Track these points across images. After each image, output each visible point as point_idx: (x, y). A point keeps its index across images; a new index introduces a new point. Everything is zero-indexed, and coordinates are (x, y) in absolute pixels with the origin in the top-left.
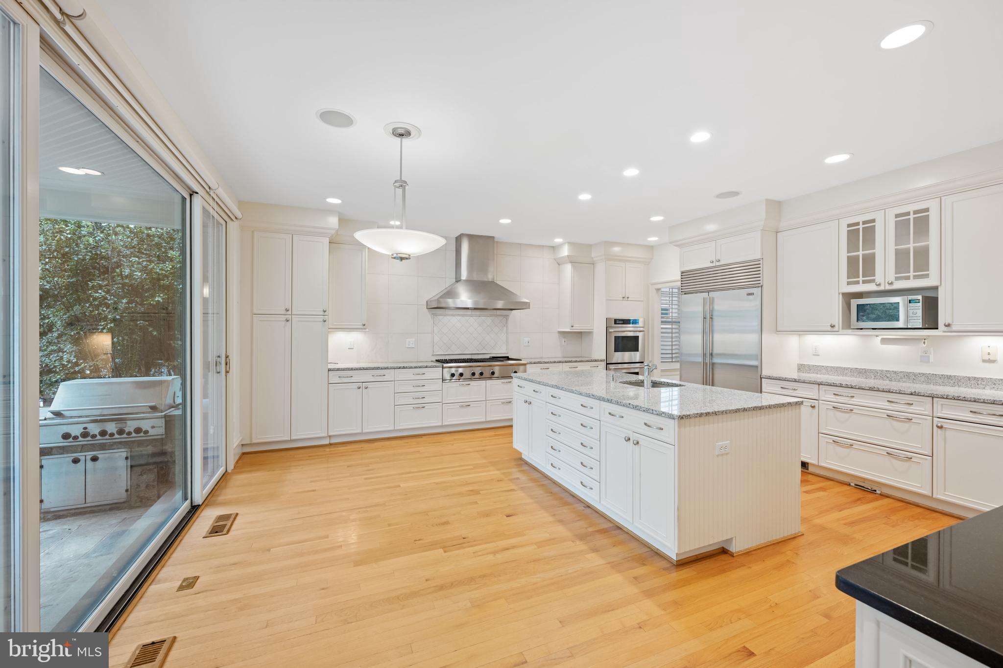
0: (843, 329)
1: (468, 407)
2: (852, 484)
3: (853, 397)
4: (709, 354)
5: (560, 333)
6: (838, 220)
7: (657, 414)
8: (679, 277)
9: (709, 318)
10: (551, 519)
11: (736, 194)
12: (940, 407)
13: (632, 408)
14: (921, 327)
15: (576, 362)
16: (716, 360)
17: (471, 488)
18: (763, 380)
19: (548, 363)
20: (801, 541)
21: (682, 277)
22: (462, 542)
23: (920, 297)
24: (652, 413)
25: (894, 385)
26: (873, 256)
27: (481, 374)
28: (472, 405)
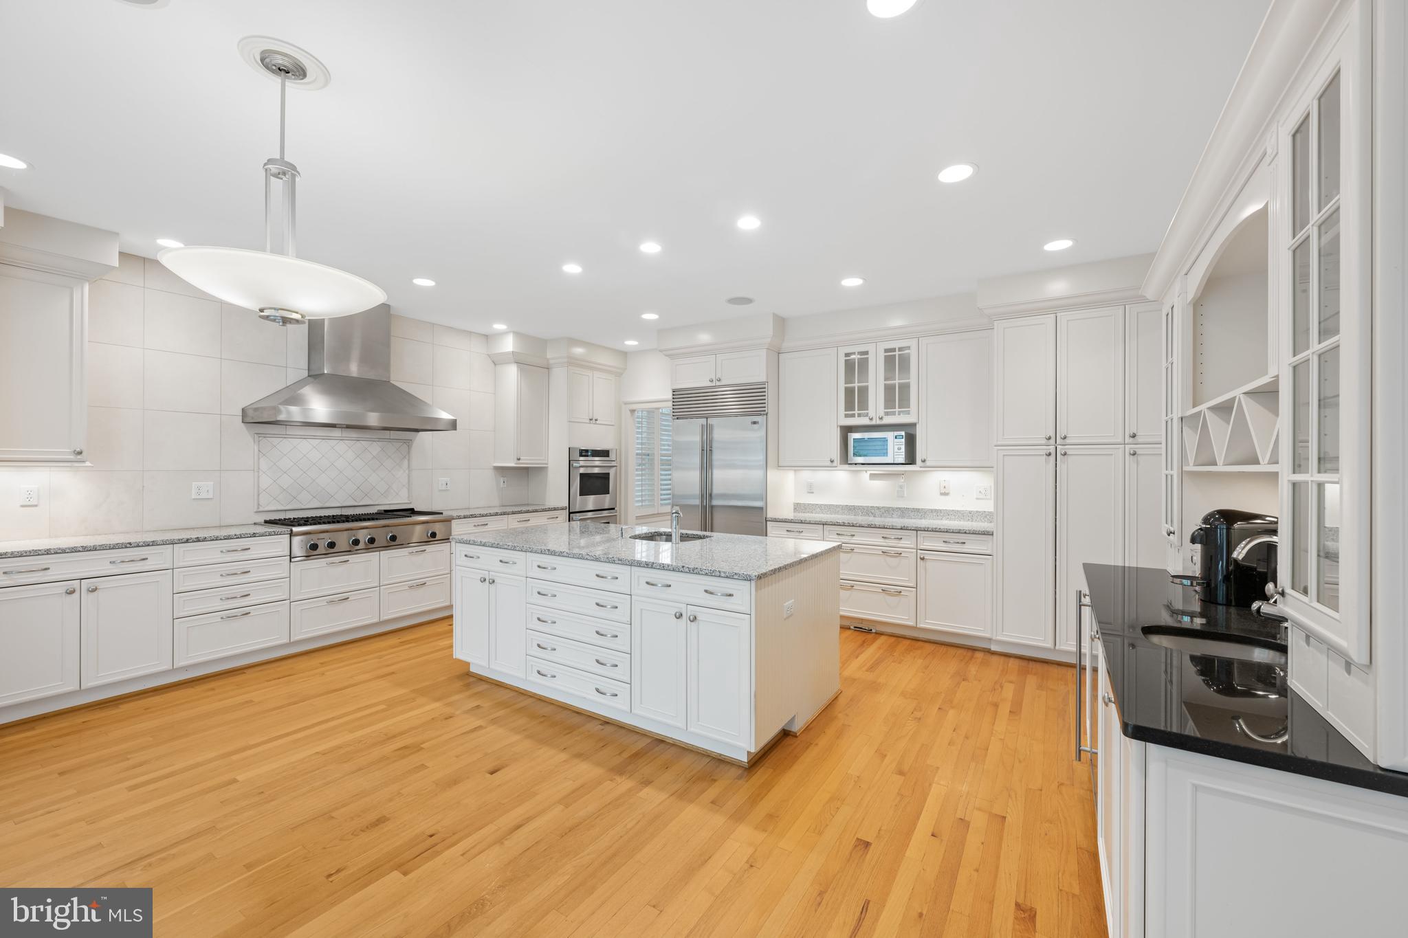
0: (840, 464)
1: (346, 603)
2: (852, 627)
3: (854, 535)
4: (707, 493)
5: (497, 468)
6: (836, 348)
7: (727, 577)
8: (670, 396)
9: (707, 451)
10: (563, 756)
11: (748, 301)
12: (922, 539)
13: (687, 572)
14: (904, 462)
15: (528, 512)
16: (715, 503)
17: (399, 743)
18: (768, 523)
19: (486, 515)
20: (842, 701)
21: (674, 397)
22: (431, 845)
23: (903, 433)
24: (719, 576)
25: (889, 521)
26: (866, 388)
27: (372, 541)
28: (352, 596)
